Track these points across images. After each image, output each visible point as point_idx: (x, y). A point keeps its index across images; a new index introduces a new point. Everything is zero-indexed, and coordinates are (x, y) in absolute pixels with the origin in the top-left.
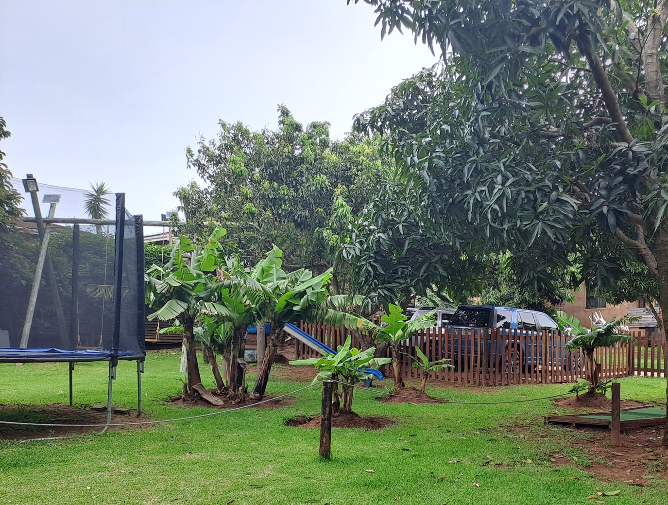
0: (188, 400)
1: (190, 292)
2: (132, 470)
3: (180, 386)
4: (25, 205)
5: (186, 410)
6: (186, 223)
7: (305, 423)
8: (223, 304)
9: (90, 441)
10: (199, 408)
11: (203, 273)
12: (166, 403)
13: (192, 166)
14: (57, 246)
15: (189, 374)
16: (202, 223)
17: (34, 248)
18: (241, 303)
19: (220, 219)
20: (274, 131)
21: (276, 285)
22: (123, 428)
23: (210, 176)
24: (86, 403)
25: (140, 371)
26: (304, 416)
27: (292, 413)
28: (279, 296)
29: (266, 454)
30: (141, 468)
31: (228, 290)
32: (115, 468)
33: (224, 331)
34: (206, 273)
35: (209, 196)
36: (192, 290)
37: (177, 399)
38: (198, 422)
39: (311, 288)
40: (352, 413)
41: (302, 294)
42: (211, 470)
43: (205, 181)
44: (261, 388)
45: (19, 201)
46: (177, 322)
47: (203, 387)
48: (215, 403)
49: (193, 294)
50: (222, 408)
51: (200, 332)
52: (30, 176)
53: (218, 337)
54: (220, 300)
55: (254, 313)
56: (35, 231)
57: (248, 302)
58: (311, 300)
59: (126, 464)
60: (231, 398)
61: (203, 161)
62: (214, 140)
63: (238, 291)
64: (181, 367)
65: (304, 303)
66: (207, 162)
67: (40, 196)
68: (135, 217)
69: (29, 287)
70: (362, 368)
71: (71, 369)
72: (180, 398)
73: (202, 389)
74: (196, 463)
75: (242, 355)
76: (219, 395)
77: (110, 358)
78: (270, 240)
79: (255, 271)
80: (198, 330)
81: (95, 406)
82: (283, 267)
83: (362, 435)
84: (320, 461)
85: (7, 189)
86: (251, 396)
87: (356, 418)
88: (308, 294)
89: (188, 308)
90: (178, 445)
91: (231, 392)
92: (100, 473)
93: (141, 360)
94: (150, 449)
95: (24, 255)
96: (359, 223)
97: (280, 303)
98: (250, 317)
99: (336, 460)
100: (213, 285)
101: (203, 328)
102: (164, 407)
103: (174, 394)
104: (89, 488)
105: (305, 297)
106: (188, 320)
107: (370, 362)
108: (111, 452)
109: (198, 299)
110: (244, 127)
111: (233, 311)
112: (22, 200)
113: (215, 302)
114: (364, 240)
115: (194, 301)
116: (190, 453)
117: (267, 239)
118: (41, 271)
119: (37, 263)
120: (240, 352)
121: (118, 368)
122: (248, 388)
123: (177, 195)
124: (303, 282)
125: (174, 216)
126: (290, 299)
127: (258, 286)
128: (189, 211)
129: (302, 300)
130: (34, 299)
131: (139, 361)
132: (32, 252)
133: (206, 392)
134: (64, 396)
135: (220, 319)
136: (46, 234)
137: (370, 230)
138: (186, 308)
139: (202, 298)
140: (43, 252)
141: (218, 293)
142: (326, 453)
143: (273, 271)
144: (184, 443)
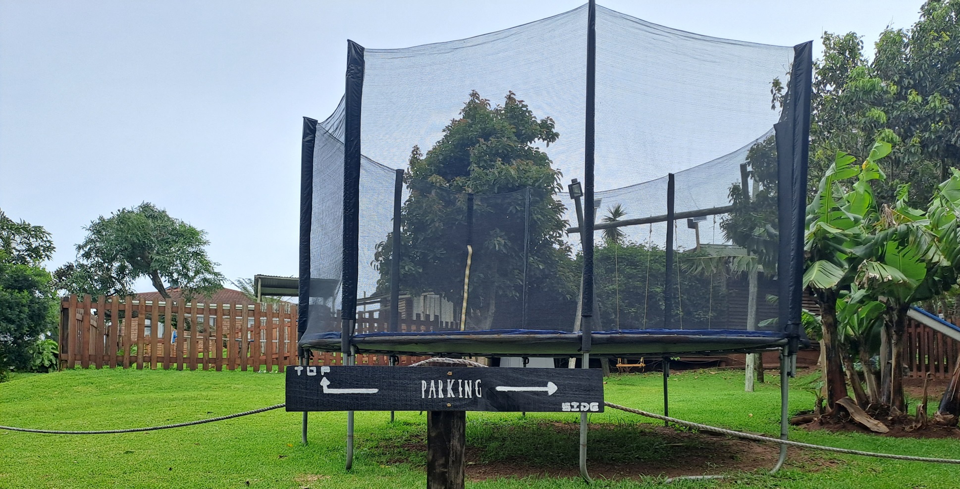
0: (827, 423)
15: (831, 382)
37: (805, 421)
47: (853, 402)
48: (875, 429)
49: (848, 250)
50: (888, 437)
72: (812, 419)
73: (851, 406)
76: (879, 416)
86: (938, 419)
100: (875, 235)
106: (829, 297)
133: (858, 410)
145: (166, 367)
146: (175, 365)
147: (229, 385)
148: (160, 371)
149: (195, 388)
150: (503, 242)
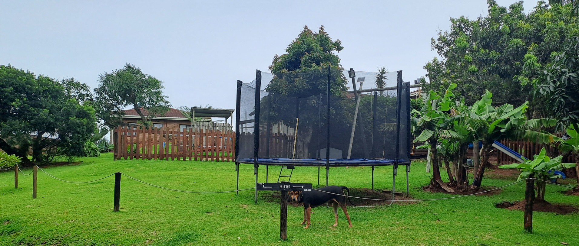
0: (433, 189)
1: (435, 124)
2: (408, 227)
3: (428, 181)
4: (349, 85)
5: (432, 195)
6: (430, 84)
7: (509, 207)
8: (454, 131)
9: (384, 209)
10: (440, 194)
11: (442, 112)
12: (421, 190)
13: (434, 49)
14: (363, 105)
15: (434, 173)
16: (440, 82)
17: (353, 107)
18: (465, 129)
19: (451, 79)
20: (486, 17)
21: (489, 116)
22: (400, 203)
23: (445, 53)
24: (380, 188)
25: (408, 171)
26: (508, 202)
27: (499, 199)
28: (490, 123)
29: (485, 225)
30: (413, 226)
31: (457, 121)
32: (399, 225)
33: (453, 147)
34: (444, 112)
35: (444, 66)
36: (436, 123)
37: (427, 188)
38: (441, 202)
39: (513, 116)
40: (545, 201)
41: (506, 121)
42: (453, 232)
43: (442, 56)
44: (478, 183)
45: (346, 83)
46: (427, 143)
47: (442, 181)
48: (449, 191)
49: (437, 125)
50: (454, 194)
51: (439, 148)
52: (351, 69)
53: (450, 150)
54: (452, 128)
55: (474, 135)
56: (354, 98)
57: (470, 128)
58: (514, 124)
59: (405, 223)
60: (459, 188)
61: (441, 45)
62: (446, 31)
63: (464, 122)
64: (427, 169)
65: (508, 126)
66: (443, 45)
67: (356, 79)
68: (406, 83)
69: (351, 127)
70: (552, 170)
71: (373, 170)
72: (428, 187)
73: (441, 183)
74: (443, 226)
75: (465, 161)
76: (451, 186)
77: (394, 164)
78: (482, 87)
79: (473, 108)
80: (438, 147)
81: (384, 191)
82: (492, 105)
83: (554, 217)
84: (525, 233)
85: (342, 78)
86: (472, 188)
87: (548, 205)
88: (511, 120)
89: (434, 134)
90: (431, 215)
91: (459, 185)
92: (392, 227)
93: (408, 165)
94: (416, 216)
95: (349, 111)
96: (553, 68)
97: (491, 127)
98: (470, 138)
99: (536, 233)
100: (448, 119)
101: (441, 145)
102: (420, 192)
103: (425, 184)
104: (388, 235)
105: (509, 122)
106: (433, 141)
107: (558, 166)
108: (396, 216)
109: (439, 128)
110: (465, 18)
111: (460, 134)
112: (348, 82)
113: (449, 130)
114: (556, 80)
115: (437, 130)
116: (439, 220)
117: (480, 87)
118: (356, 118)
119: (354, 114)
120: (464, 160)
121: (398, 170)
122: (469, 183)
123: (425, 67)
124: (506, 113)
125: (423, 80)
126: (498, 124)
127: (477, 117)
128: (432, 76)
129: (507, 125)
130: (353, 134)
131: (407, 166)
132: (352, 109)
133: (443, 184)
134: (369, 184)
135: (452, 140)
136: (358, 99)
137: (562, 72)
138: (433, 134)
139: (441, 128)
140: (357, 108)
141: (451, 124)
142: (528, 228)
143: (486, 108)
144: (434, 214)
145: (161, 159)
146: (165, 158)
147: (191, 168)
148: (159, 160)
149: (177, 169)
150: (316, 102)
